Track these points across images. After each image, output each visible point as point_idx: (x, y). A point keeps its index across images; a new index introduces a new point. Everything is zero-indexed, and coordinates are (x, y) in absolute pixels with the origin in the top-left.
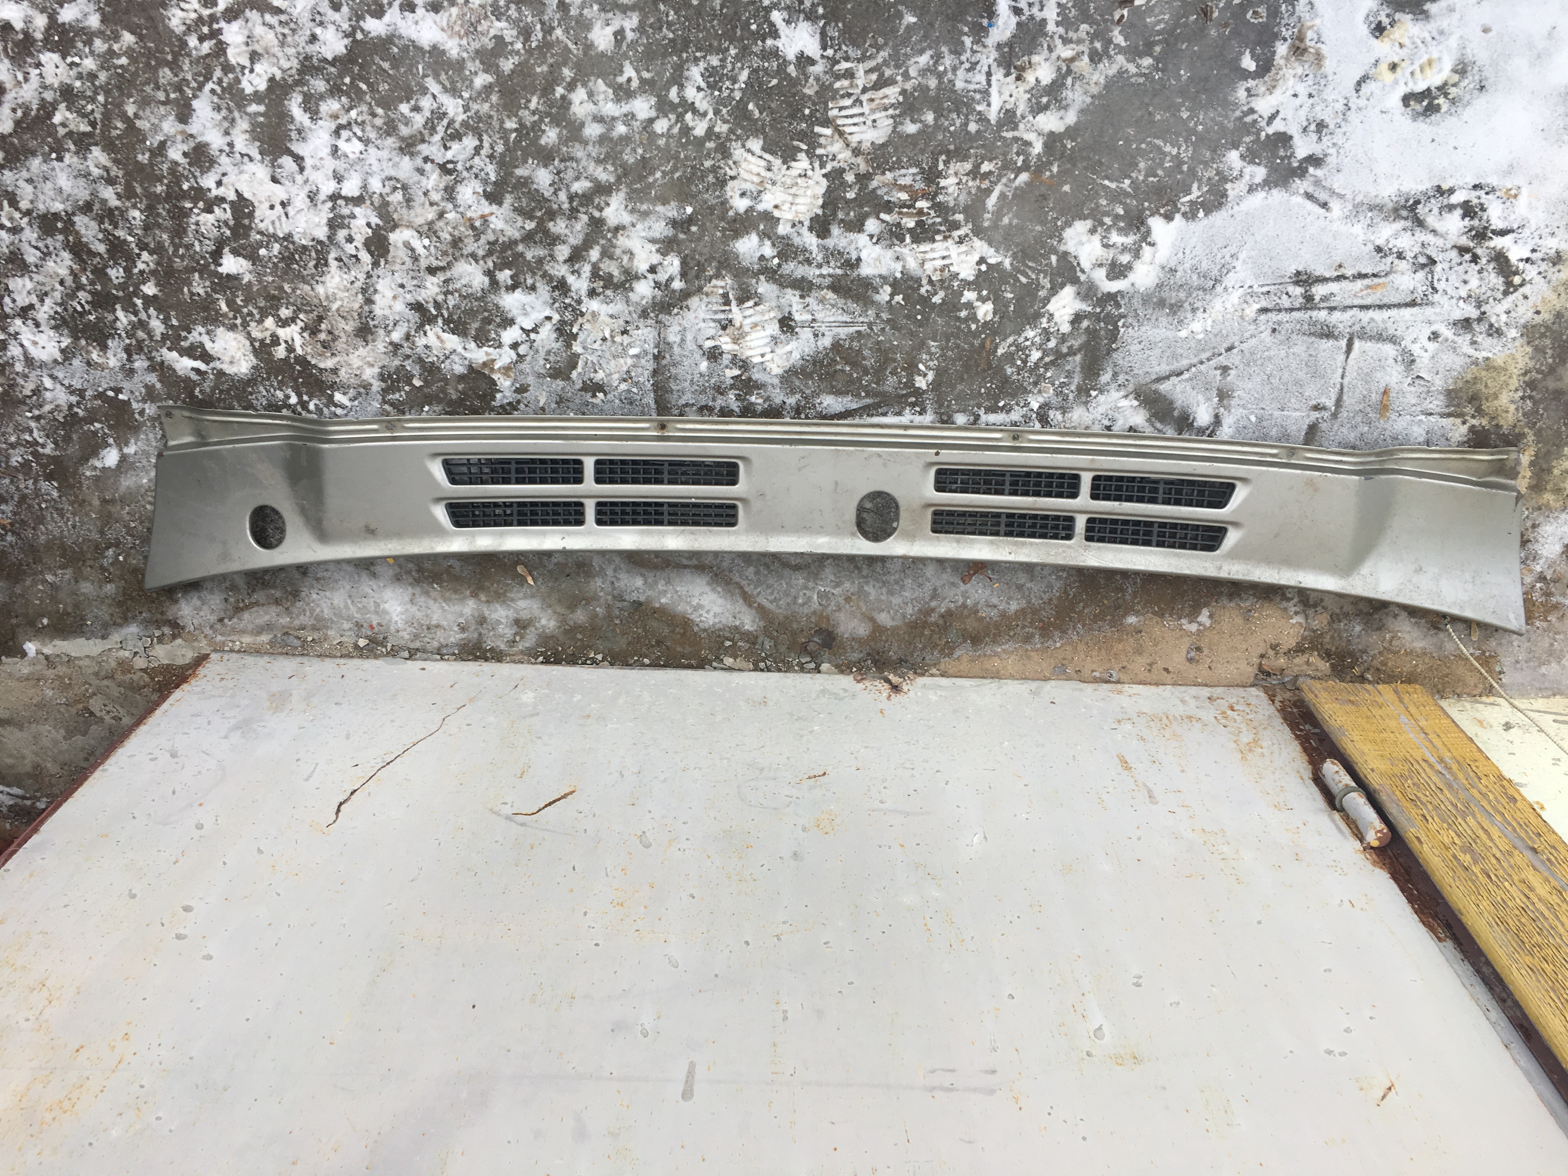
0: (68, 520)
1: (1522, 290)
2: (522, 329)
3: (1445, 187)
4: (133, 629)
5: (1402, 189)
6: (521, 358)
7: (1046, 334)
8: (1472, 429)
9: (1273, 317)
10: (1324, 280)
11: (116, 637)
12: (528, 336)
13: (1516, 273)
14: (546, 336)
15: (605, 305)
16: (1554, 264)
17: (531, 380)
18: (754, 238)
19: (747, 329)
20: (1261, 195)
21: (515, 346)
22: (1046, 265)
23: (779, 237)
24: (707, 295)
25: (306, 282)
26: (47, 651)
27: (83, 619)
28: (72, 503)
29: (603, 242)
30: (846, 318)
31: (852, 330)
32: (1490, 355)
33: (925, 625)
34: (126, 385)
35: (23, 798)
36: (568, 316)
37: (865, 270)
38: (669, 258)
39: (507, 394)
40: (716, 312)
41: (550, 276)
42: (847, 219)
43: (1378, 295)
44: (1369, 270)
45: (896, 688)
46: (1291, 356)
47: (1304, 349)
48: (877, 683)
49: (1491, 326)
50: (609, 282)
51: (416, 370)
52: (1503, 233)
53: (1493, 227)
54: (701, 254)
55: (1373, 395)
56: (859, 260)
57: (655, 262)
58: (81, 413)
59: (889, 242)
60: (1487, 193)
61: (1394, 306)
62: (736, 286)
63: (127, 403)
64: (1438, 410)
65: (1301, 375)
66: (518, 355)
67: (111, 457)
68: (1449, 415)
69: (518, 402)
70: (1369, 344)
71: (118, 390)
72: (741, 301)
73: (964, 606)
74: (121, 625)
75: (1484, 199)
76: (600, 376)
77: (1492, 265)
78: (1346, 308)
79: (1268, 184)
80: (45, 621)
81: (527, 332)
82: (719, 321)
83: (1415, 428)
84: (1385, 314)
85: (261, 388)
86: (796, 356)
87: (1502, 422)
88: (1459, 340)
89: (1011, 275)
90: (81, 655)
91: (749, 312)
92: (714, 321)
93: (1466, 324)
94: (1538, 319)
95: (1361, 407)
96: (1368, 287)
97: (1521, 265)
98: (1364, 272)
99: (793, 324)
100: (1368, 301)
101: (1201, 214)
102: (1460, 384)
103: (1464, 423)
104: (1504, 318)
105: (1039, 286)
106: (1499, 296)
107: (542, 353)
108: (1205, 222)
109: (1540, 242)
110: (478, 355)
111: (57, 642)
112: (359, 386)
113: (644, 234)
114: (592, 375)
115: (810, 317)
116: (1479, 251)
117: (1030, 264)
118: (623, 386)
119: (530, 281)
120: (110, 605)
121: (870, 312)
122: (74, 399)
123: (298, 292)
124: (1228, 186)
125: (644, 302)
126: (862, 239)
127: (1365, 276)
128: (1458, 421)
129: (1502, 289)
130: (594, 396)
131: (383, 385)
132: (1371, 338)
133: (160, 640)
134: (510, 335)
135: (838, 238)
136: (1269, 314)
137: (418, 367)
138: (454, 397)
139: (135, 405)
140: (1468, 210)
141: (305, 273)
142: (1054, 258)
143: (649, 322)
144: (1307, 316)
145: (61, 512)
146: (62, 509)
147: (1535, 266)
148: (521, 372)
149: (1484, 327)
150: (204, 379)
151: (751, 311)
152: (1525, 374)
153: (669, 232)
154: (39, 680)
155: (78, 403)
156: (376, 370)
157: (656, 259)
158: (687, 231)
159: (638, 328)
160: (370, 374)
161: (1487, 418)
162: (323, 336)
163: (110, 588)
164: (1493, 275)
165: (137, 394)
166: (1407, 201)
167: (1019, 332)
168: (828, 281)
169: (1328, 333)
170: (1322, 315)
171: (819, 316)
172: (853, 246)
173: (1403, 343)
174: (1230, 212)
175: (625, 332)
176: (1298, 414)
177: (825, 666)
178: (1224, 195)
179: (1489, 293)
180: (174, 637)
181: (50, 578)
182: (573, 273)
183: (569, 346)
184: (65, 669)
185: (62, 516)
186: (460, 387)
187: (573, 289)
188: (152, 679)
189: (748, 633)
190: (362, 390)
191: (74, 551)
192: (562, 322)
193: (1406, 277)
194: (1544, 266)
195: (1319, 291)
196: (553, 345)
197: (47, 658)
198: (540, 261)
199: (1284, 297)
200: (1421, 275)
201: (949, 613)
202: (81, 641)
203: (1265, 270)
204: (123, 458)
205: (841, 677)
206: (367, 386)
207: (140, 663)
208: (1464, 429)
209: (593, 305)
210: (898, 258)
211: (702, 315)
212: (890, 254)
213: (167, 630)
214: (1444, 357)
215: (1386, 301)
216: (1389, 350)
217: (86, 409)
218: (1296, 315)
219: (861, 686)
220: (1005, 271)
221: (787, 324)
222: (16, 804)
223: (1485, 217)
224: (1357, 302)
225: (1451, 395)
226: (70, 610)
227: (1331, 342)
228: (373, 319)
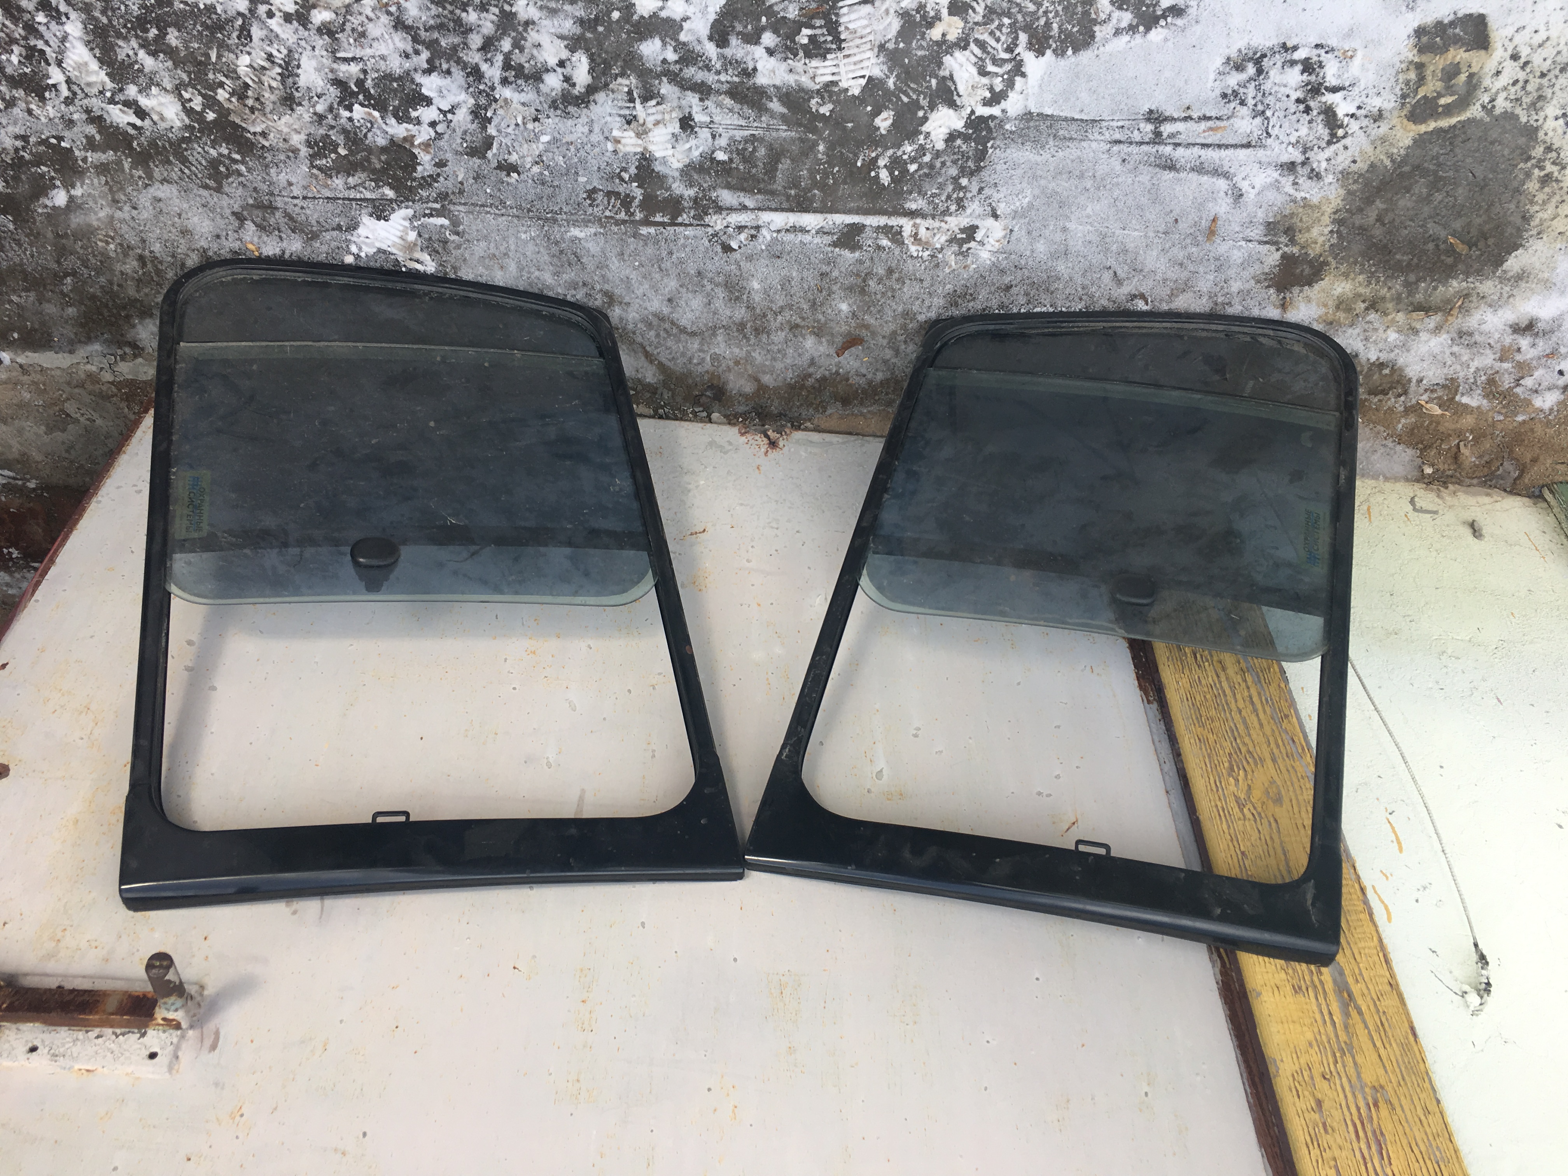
0: (26, 249)
1: (1343, 142)
2: (439, 109)
3: (1290, 44)
4: (97, 347)
5: (1251, 43)
6: (439, 135)
7: (922, 150)
8: (1284, 256)
9: (1124, 148)
10: (1173, 120)
11: (82, 352)
12: (445, 116)
13: (1341, 126)
14: (462, 117)
15: (517, 94)
16: (1375, 121)
17: (449, 156)
18: (657, 42)
19: (649, 125)
20: (1125, 38)
21: (433, 124)
22: (927, 87)
23: (680, 43)
24: (613, 91)
25: (230, 51)
26: (21, 360)
27: (50, 335)
28: (27, 236)
29: (513, 34)
30: (743, 122)
31: (747, 133)
32: (1308, 196)
33: (803, 387)
34: (66, 134)
35: (14, 479)
36: (483, 101)
37: (761, 80)
38: (577, 55)
39: (428, 167)
40: (621, 108)
41: (464, 62)
42: (745, 31)
43: (1219, 135)
44: (1213, 114)
45: (773, 444)
46: (1136, 184)
47: (1148, 178)
48: (757, 437)
49: (1313, 170)
50: (519, 71)
51: (341, 140)
52: (1335, 90)
53: (1327, 84)
54: (606, 52)
55: (1203, 222)
56: (755, 69)
57: (564, 57)
58: (27, 157)
59: (783, 55)
60: (1327, 52)
61: (1232, 146)
62: (640, 85)
63: (70, 150)
64: (1257, 238)
65: (1144, 201)
66: (436, 132)
67: (60, 198)
68: (1266, 243)
69: (438, 175)
70: (1206, 177)
71: (60, 139)
72: (645, 99)
73: (837, 373)
74: (86, 343)
75: (1324, 57)
76: (514, 158)
77: (1322, 117)
78: (1189, 145)
79: (1132, 29)
80: (16, 335)
81: (444, 113)
82: (624, 116)
83: (1235, 252)
84: (1223, 153)
85: (196, 146)
86: (696, 154)
87: (1310, 252)
88: (1283, 180)
89: (893, 93)
90: (54, 366)
91: (650, 111)
92: (620, 116)
93: (1291, 167)
94: (1354, 168)
95: (1192, 231)
96: (1211, 129)
97: (1346, 120)
98: (1208, 115)
99: (692, 123)
100: (1209, 141)
101: (1070, 52)
102: (1279, 217)
103: (1277, 250)
104: (1324, 165)
105: (917, 106)
106: (1324, 145)
107: (459, 132)
108: (1073, 59)
109: (1366, 101)
110: (399, 130)
111: (30, 354)
112: (289, 150)
113: (553, 31)
114: (506, 157)
115: (708, 119)
116: (1312, 104)
117: (912, 85)
118: (536, 169)
119: (445, 66)
120: (73, 326)
121: (763, 118)
122: (19, 144)
123: (224, 60)
124: (1097, 28)
125: (554, 94)
126: (759, 52)
127: (1210, 118)
128: (1273, 248)
129: (1326, 139)
130: (508, 175)
131: (311, 151)
132: (1207, 173)
133: (123, 358)
134: (428, 114)
135: (736, 49)
136: (1122, 146)
137: (342, 137)
138: (378, 166)
139: (77, 153)
140: (1308, 66)
141: (230, 42)
142: (934, 82)
143: (559, 112)
144: (1154, 150)
145: (19, 243)
146: (19, 240)
147: (1358, 122)
148: (440, 149)
149: (1306, 171)
150: (140, 134)
151: (653, 110)
152: (1335, 213)
153: (578, 30)
154: (16, 384)
155: (24, 148)
156: (303, 137)
157: (565, 54)
158: (594, 30)
159: (548, 117)
160: (297, 140)
161: (1298, 247)
162: (250, 102)
163: (71, 311)
164: (1321, 126)
165: (79, 143)
166: (1255, 53)
167: (899, 146)
168: (725, 87)
169: (1171, 166)
170: (1168, 150)
171: (716, 119)
172: (749, 58)
173: (1235, 179)
174: (1096, 52)
175: (536, 119)
176: (1136, 233)
177: (715, 416)
178: (1092, 37)
179: (1315, 141)
180: (135, 356)
181: (14, 298)
182: (486, 61)
183: (484, 128)
184: (39, 376)
185: (20, 245)
186: (383, 158)
187: (486, 76)
188: (120, 390)
189: (649, 384)
190: (291, 154)
191: (35, 277)
192: (477, 106)
193: (1245, 122)
194: (1365, 122)
195: (1167, 129)
196: (469, 126)
197: (21, 366)
198: (454, 48)
199: (1136, 132)
200: (1259, 120)
201: (824, 379)
202: (50, 354)
203: (1121, 107)
204: (71, 199)
205: (727, 428)
206: (295, 151)
207: (107, 377)
208: (1277, 255)
209: (507, 93)
210: (791, 71)
211: (609, 110)
212: (784, 66)
213: (128, 350)
214: (1269, 194)
215: (1224, 142)
216: (1222, 184)
217: (31, 153)
218: (1145, 148)
219: (743, 439)
220: (889, 89)
221: (687, 123)
222: (9, 483)
223: (1321, 75)
224: (1198, 141)
225: (1270, 227)
226: (37, 327)
227: (1172, 174)
228: (297, 89)
